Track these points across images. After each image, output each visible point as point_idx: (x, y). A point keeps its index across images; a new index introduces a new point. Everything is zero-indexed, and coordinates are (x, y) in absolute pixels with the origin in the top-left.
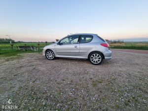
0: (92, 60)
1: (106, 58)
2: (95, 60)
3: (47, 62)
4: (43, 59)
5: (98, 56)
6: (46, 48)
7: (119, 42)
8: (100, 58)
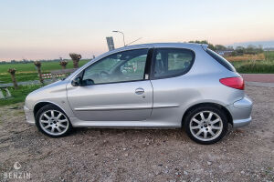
0: (196, 131)
1: (235, 122)
2: (204, 130)
3: (45, 150)
4: (31, 136)
5: (214, 118)
6: (34, 98)
7: (251, 51)
8: (217, 124)
